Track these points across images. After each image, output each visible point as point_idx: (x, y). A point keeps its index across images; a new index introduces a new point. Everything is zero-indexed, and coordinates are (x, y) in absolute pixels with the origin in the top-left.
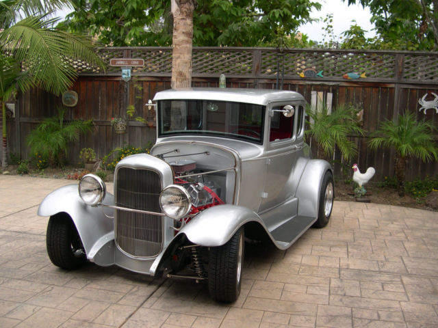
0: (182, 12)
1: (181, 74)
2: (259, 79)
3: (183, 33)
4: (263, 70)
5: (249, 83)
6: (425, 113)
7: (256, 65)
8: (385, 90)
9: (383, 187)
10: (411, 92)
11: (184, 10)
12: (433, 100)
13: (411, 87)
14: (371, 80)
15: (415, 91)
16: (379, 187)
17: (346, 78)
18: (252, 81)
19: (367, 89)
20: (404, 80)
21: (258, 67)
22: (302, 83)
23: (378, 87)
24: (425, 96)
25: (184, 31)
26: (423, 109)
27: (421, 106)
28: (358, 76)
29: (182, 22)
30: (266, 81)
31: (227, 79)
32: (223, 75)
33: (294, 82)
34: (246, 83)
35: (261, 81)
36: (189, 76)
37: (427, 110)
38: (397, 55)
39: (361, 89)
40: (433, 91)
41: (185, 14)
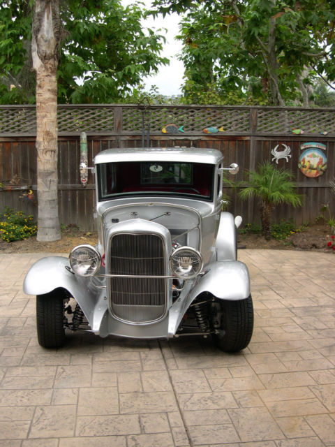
0: (46, 69)
1: (48, 133)
2: (121, 136)
3: (49, 90)
4: (124, 127)
5: (111, 141)
6: (277, 162)
7: (117, 122)
8: (241, 143)
9: (245, 233)
10: (264, 145)
11: (49, 66)
12: (283, 150)
13: (265, 139)
14: (228, 133)
15: (267, 143)
16: (242, 234)
17: (206, 132)
18: (114, 138)
19: (225, 142)
20: (258, 133)
21: (119, 123)
22: (163, 138)
23: (235, 140)
24: (277, 147)
25: (50, 88)
26: (275, 160)
27: (273, 156)
28: (217, 130)
29: (47, 79)
30: (128, 138)
31: (88, 137)
32: (84, 133)
33: (156, 138)
34: (107, 141)
35: (123, 138)
36: (55, 136)
37: (279, 160)
38: (251, 110)
39: (220, 142)
40: (283, 142)
41: (50, 71)
